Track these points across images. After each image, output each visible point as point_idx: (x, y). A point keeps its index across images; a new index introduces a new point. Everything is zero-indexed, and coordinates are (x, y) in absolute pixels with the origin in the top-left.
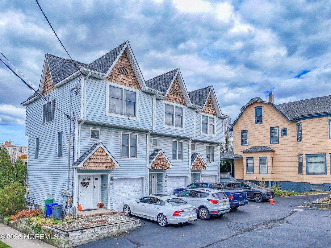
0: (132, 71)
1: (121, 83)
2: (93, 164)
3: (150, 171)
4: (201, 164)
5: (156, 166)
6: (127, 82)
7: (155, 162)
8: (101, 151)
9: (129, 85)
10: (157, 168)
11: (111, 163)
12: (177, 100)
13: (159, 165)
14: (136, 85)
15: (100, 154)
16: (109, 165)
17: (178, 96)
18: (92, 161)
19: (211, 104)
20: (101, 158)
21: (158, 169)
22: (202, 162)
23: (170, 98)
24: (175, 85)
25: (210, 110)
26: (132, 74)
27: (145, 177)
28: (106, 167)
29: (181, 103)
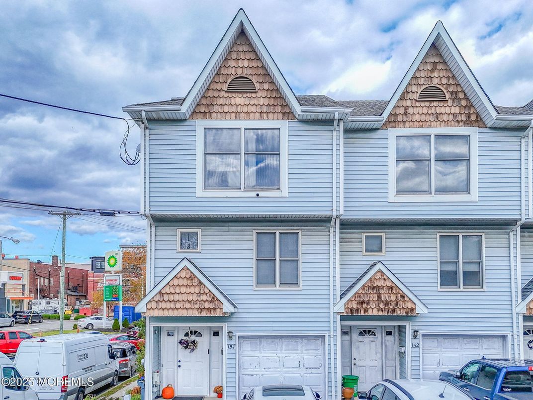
0: (267, 78)
1: (237, 115)
2: (168, 305)
3: (343, 318)
5: (365, 306)
6: (254, 109)
7: (360, 297)
8: (188, 276)
9: (258, 115)
10: (366, 310)
11: (212, 301)
12: (445, 118)
13: (372, 305)
14: (279, 109)
15: (185, 282)
16: (207, 305)
17: (450, 103)
18: (166, 298)
20: (188, 290)
21: (370, 313)
23: (418, 117)
24: (436, 74)
26: (266, 86)
27: (326, 334)
28: (201, 310)
29: (459, 122)
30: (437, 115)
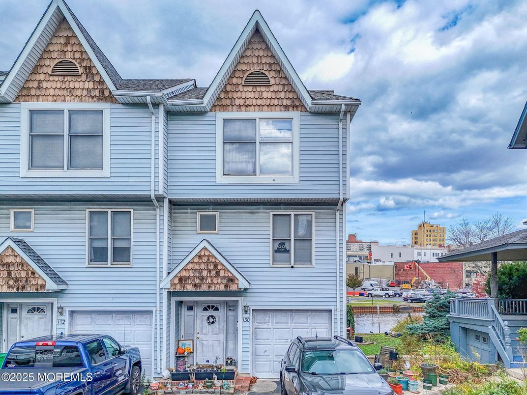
4: (218, 273)
12: (79, 93)
17: (84, 77)
19: (270, 75)
22: (220, 267)
23: (51, 92)
24: (69, 48)
25: (265, 95)
29: (93, 97)
30: (71, 90)
